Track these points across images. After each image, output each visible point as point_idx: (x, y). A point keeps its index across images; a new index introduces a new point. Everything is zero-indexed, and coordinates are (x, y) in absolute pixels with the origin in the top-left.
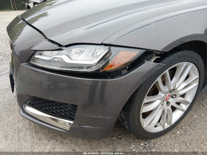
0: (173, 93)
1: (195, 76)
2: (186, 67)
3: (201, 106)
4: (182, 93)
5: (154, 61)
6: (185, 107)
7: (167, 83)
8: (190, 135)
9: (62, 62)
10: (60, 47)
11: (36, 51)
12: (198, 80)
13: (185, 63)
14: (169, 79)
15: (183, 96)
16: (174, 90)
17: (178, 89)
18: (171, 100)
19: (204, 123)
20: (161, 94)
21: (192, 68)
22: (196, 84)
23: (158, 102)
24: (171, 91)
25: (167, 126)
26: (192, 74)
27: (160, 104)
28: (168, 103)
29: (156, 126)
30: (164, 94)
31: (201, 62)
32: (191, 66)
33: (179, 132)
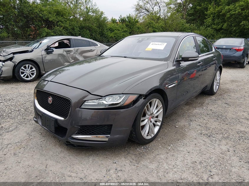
0: (152, 116)
1: (161, 106)
2: (156, 101)
3: (168, 126)
4: (156, 115)
5: (143, 99)
6: (159, 124)
7: (149, 110)
8: (165, 139)
9: (103, 104)
10: (101, 97)
11: (86, 101)
12: (162, 108)
13: (155, 99)
14: (150, 107)
15: (157, 117)
16: (152, 113)
17: (154, 113)
18: (152, 120)
19: (171, 133)
20: (147, 116)
21: (158, 102)
22: (162, 110)
23: (146, 120)
24: (151, 115)
25: (153, 135)
26: (159, 105)
27: (147, 121)
28: (151, 121)
29: (147, 136)
30: (148, 116)
31: (162, 98)
32: (158, 100)
33: (159, 139)
